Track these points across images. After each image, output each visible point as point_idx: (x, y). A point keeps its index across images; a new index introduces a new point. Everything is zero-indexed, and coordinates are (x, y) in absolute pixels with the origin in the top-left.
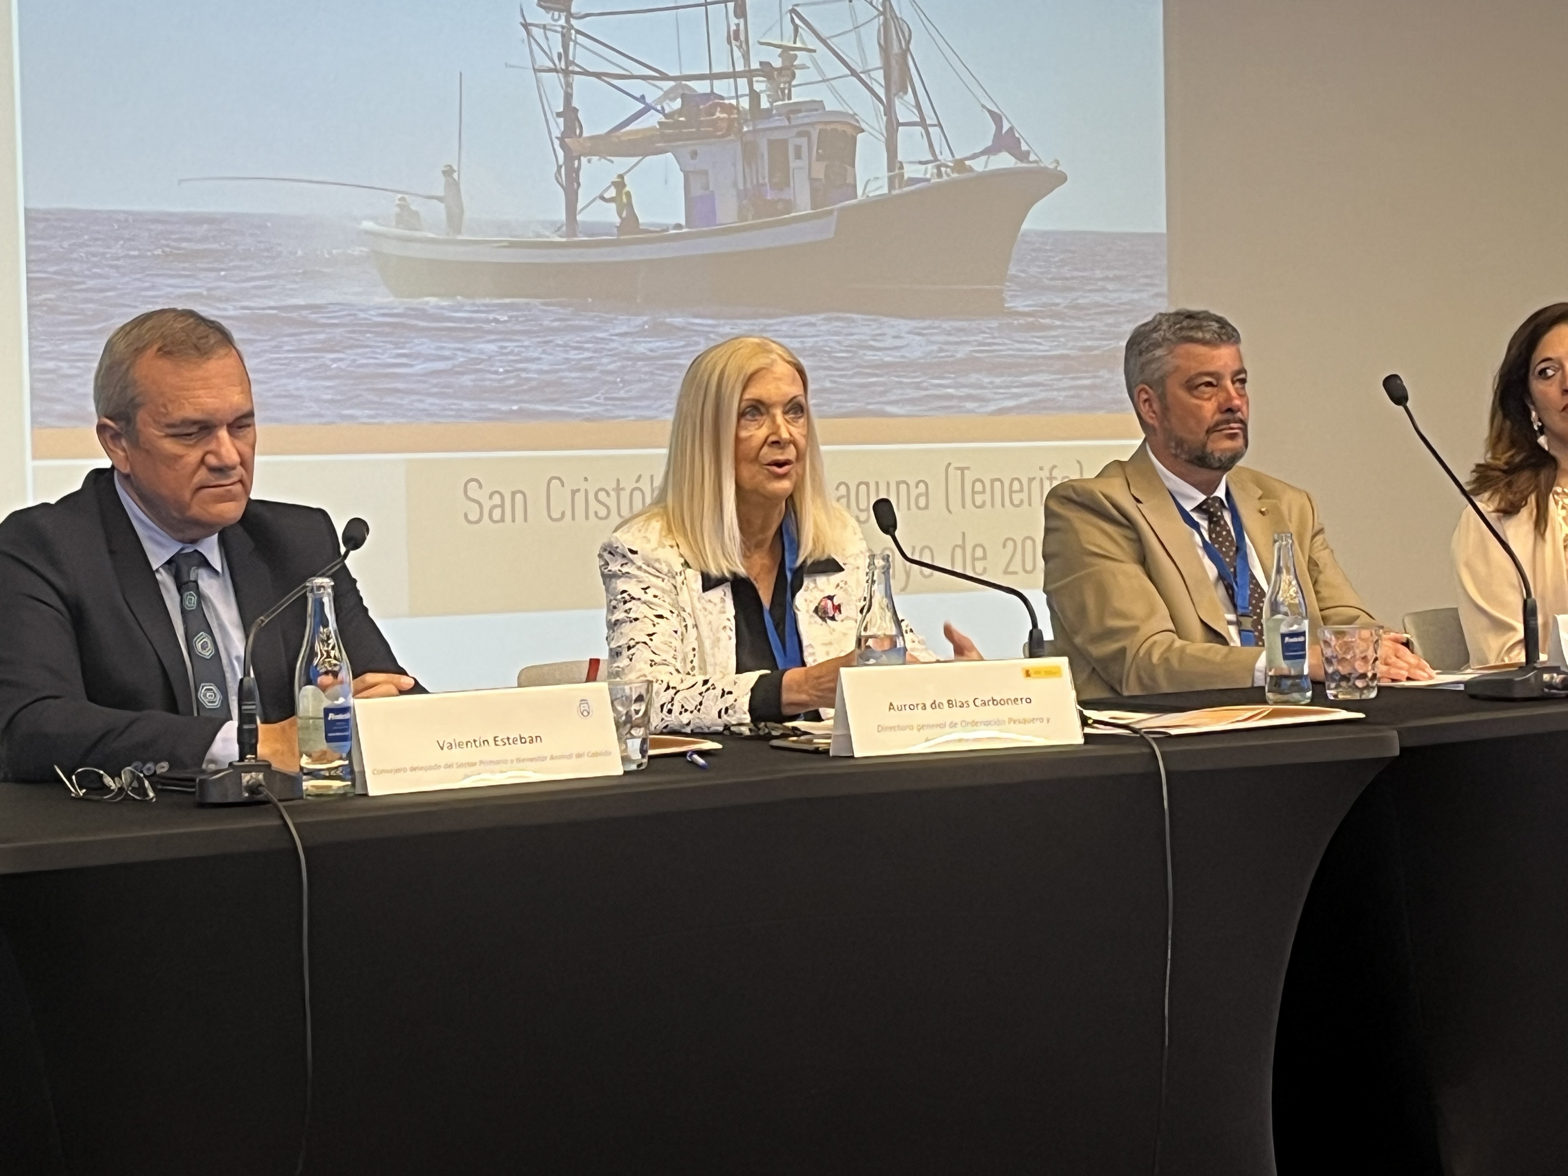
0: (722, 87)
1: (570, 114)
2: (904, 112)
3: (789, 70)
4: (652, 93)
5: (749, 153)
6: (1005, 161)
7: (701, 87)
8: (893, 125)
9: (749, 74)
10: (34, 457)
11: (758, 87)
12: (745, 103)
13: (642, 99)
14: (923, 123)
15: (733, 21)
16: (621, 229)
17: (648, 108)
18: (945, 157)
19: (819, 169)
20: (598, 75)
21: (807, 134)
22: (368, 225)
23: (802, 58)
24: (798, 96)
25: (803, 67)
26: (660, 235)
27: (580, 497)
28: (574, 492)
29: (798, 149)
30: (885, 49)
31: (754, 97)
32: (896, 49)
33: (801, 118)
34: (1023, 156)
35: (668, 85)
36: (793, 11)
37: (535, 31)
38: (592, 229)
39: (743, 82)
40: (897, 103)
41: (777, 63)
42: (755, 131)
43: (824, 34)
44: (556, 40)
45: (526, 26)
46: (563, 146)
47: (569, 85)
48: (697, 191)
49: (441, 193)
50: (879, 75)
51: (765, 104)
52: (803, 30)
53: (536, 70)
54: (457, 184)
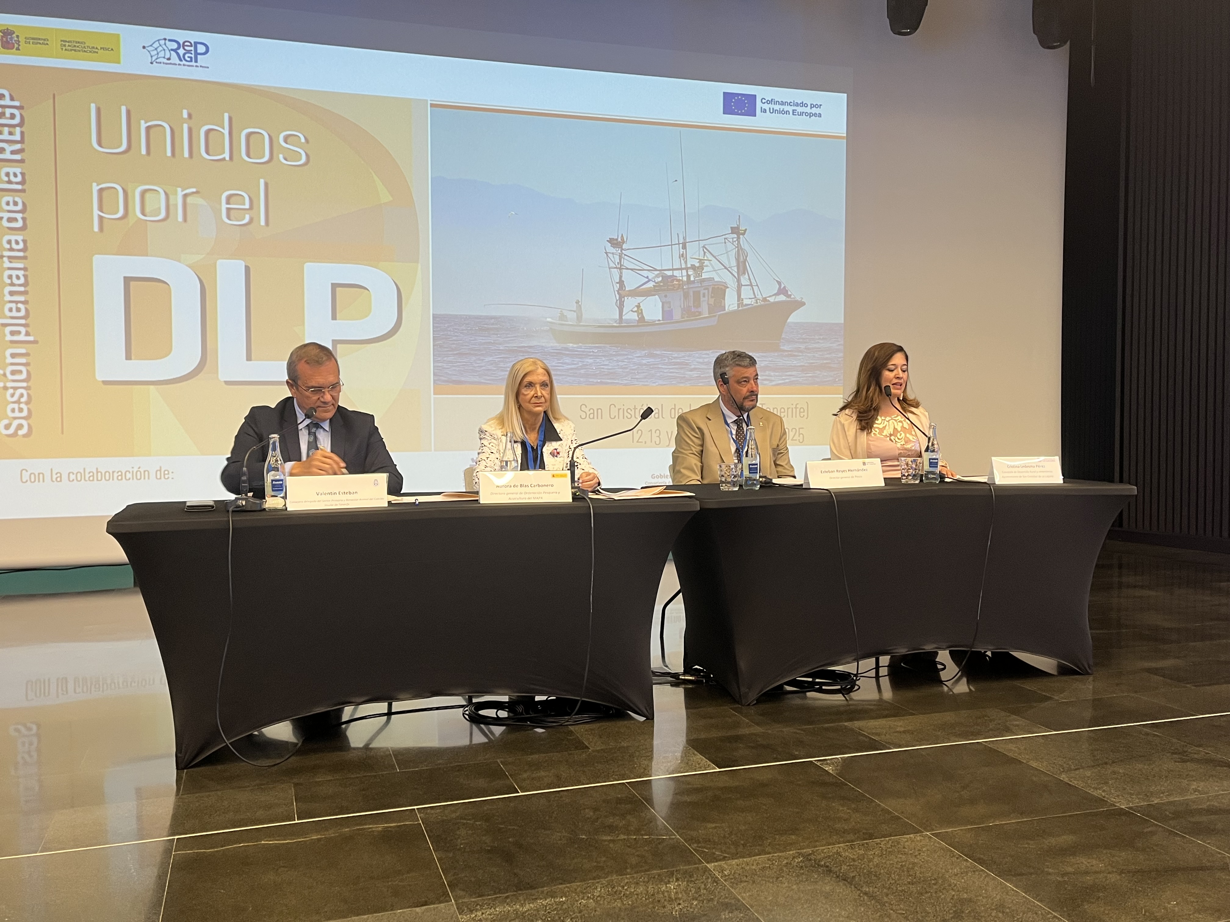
0: (676, 273)
1: (621, 283)
2: (744, 280)
3: (701, 267)
4: (651, 275)
5: (686, 296)
6: (782, 298)
7: (669, 273)
8: (740, 286)
9: (687, 269)
10: (434, 394)
11: (690, 273)
12: (685, 279)
13: (647, 278)
14: (751, 285)
15: (681, 250)
16: (638, 321)
17: (649, 281)
18: (760, 297)
19: (712, 301)
20: (632, 270)
21: (708, 289)
22: (549, 320)
23: (706, 263)
24: (704, 276)
25: (707, 266)
26: (652, 323)
27: (621, 411)
28: (619, 410)
29: (704, 294)
30: (738, 260)
31: (688, 276)
32: (742, 259)
33: (705, 284)
34: (789, 296)
35: (657, 273)
36: (704, 247)
37: (609, 255)
38: (628, 321)
39: (684, 272)
40: (742, 278)
41: (697, 265)
42: (688, 288)
43: (715, 255)
44: (617, 257)
45: (606, 253)
46: (618, 293)
47: (621, 273)
48: (666, 309)
49: (575, 309)
50: (735, 269)
51: (692, 279)
52: (707, 254)
53: (609, 268)
54: (580, 306)
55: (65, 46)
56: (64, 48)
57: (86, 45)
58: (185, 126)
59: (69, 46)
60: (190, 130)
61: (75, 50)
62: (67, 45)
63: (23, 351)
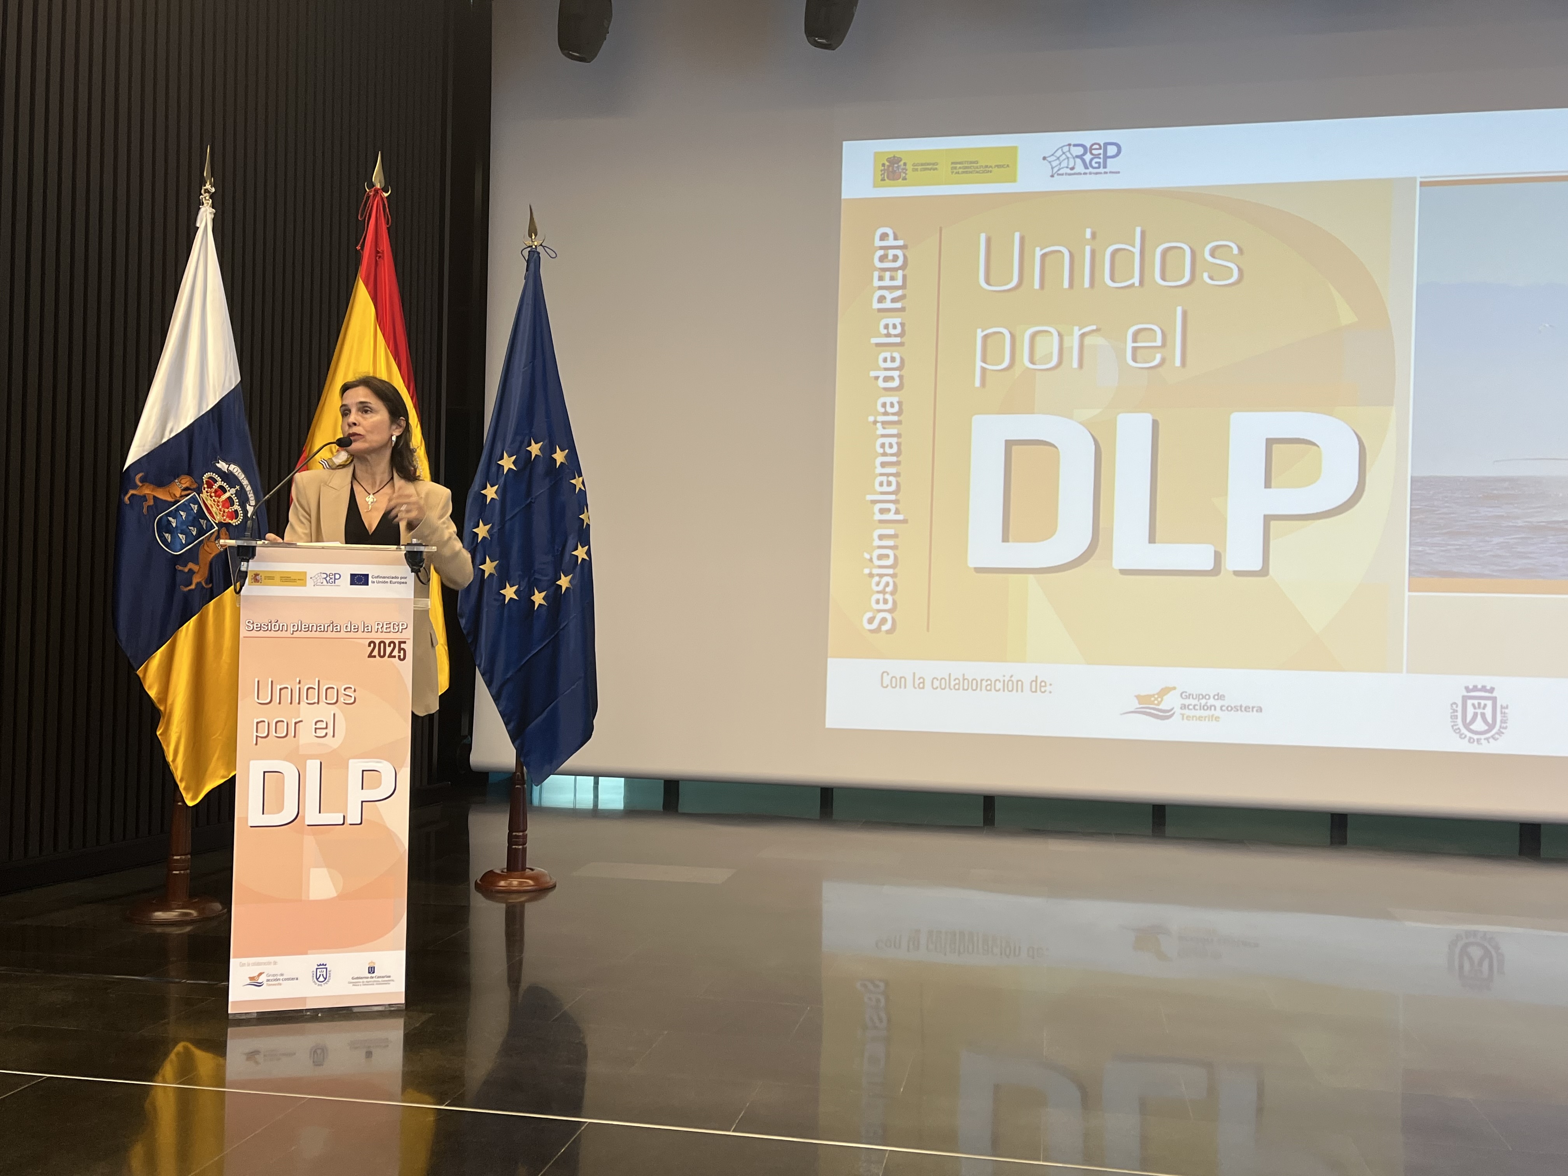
10: (1409, 591)
55: (955, 168)
56: (955, 171)
57: (978, 165)
58: (1088, 249)
59: (960, 168)
60: (1093, 253)
61: (966, 172)
62: (958, 168)
63: (891, 532)
